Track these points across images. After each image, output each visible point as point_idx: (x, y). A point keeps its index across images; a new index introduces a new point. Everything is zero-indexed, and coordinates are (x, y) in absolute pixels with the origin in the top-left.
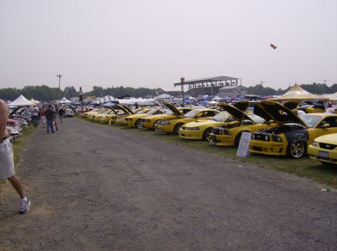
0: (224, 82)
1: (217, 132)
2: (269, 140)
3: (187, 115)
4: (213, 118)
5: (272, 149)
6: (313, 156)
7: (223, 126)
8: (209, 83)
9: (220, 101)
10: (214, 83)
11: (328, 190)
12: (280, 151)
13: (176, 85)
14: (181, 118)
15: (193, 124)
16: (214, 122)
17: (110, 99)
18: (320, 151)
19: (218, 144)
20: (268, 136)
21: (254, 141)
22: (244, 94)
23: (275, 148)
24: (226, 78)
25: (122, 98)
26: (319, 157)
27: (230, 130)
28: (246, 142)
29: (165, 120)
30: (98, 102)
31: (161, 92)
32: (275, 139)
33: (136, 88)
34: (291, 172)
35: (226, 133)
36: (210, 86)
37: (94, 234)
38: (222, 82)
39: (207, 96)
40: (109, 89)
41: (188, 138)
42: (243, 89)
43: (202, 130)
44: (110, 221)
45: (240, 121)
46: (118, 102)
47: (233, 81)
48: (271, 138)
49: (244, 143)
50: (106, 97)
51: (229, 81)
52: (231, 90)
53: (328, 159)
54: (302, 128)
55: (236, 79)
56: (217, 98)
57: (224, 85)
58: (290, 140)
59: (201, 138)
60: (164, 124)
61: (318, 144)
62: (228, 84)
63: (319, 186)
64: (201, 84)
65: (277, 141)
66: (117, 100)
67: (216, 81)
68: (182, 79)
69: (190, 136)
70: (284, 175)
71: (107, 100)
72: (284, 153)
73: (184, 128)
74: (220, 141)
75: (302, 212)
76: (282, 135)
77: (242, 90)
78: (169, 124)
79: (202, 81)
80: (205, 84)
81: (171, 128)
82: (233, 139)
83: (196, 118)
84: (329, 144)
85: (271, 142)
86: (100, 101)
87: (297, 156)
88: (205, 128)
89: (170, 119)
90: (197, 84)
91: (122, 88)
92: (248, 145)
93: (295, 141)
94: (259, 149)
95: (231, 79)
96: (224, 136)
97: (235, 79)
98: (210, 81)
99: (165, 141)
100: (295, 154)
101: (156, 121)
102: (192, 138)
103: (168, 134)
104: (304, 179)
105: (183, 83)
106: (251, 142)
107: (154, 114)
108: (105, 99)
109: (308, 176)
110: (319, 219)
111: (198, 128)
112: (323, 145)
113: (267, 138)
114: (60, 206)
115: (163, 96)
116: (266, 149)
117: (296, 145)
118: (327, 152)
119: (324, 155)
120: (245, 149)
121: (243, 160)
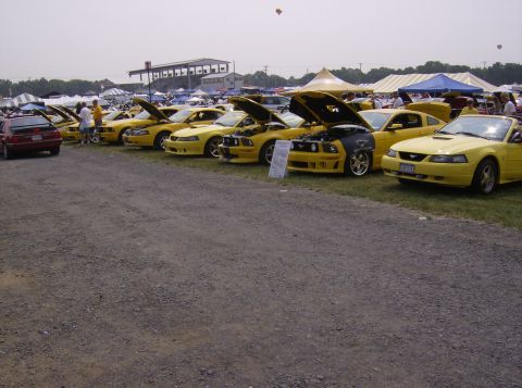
0: (207, 68)
1: (230, 141)
2: (317, 151)
3: (172, 118)
4: (217, 121)
5: (323, 164)
6: (389, 171)
7: (239, 133)
8: (185, 70)
9: (204, 97)
10: (192, 69)
11: (429, 219)
12: (336, 166)
13: (131, 73)
14: (164, 123)
15: (186, 132)
16: (221, 128)
17: (27, 98)
18: (401, 164)
19: (233, 161)
20: (316, 144)
21: (294, 153)
22: (240, 85)
23: (327, 161)
24: (210, 62)
25: (47, 97)
26: (400, 173)
27: (252, 138)
28: (283, 155)
29: (139, 126)
30: (9, 105)
31: (109, 85)
32: (327, 149)
33: (66, 80)
34: (363, 196)
35: (246, 142)
36: (185, 74)
37: (120, 308)
38: (205, 68)
39: (181, 90)
40: (22, 84)
41: (182, 153)
42: (236, 77)
43: (204, 141)
44: (135, 284)
45: (262, 124)
46: (42, 104)
47: (222, 66)
48: (320, 147)
49: (280, 157)
50: (22, 96)
51: (215, 67)
52: (219, 80)
53: (414, 175)
54: (363, 131)
55: (227, 63)
56: (200, 92)
57: (208, 72)
58: (349, 150)
59: (202, 153)
60: (138, 134)
61: (397, 154)
62: (213, 71)
63: (413, 213)
64: (171, 72)
65: (330, 151)
66: (40, 100)
67: (194, 66)
68: (148, 64)
69: (185, 150)
70: (356, 201)
71: (24, 101)
72: (341, 170)
73: (174, 139)
74: (236, 156)
75: (411, 249)
76: (337, 143)
77: (236, 79)
78: (147, 133)
79: (174, 67)
80: (178, 71)
81: (150, 140)
82: (257, 152)
83: (188, 121)
84: (414, 154)
85: (321, 154)
86: (12, 103)
87: (359, 174)
88: (208, 137)
89: (148, 126)
90: (165, 72)
91: (43, 81)
92: (286, 159)
93: (356, 151)
94: (304, 164)
95: (218, 62)
96: (241, 147)
97: (223, 62)
98: (186, 66)
99: (145, 160)
100: (356, 170)
101: (124, 130)
102: (187, 153)
103: (146, 148)
104: (386, 204)
105: (148, 68)
106: (290, 156)
107: (116, 119)
108: (20, 100)
109: (391, 201)
110: (440, 258)
111: (196, 138)
112: (404, 155)
113: (314, 148)
114: (38, 270)
115: (113, 92)
116: (314, 165)
117: (357, 157)
118: (413, 165)
119: (407, 170)
120: (281, 166)
121: (283, 182)
